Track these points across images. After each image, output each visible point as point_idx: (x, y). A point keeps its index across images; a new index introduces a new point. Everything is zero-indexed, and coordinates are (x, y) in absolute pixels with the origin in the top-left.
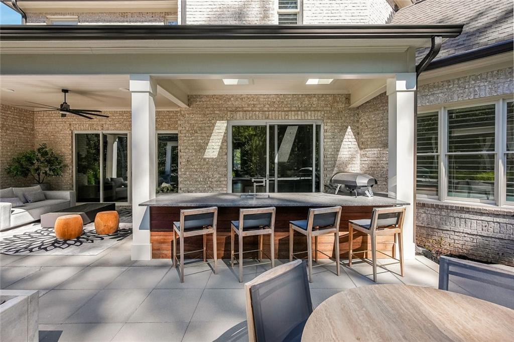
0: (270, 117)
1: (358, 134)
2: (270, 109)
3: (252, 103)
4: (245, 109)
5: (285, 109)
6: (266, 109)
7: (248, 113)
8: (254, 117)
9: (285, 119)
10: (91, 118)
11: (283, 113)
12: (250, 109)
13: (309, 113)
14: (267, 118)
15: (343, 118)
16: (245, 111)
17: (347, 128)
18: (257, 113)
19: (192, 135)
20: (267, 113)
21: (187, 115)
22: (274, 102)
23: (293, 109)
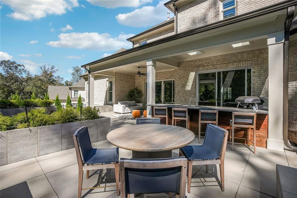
2: (217, 63)
3: (208, 61)
5: (226, 62)
6: (215, 64)
8: (208, 69)
9: (226, 68)
11: (225, 65)
12: (206, 65)
13: (242, 63)
14: (216, 68)
16: (204, 66)
18: (210, 66)
19: (180, 80)
20: (215, 66)
21: (178, 71)
22: (220, 59)
23: (231, 62)
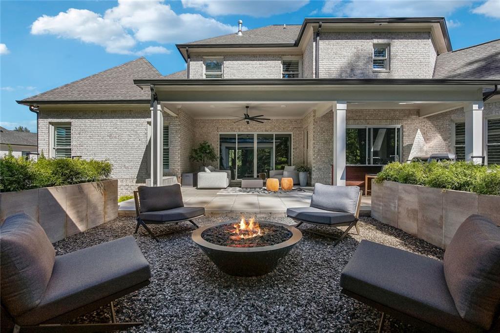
0: (370, 123)
1: (424, 133)
2: (370, 118)
3: (359, 114)
4: (354, 118)
5: (379, 118)
6: (367, 118)
7: (356, 120)
8: (360, 123)
9: (379, 124)
10: (263, 123)
11: (378, 121)
12: (357, 118)
13: (394, 121)
14: (368, 124)
15: (415, 124)
16: (355, 119)
17: (417, 130)
18: (362, 121)
19: (322, 134)
20: (368, 121)
21: (318, 122)
22: (372, 114)
23: (384, 118)
